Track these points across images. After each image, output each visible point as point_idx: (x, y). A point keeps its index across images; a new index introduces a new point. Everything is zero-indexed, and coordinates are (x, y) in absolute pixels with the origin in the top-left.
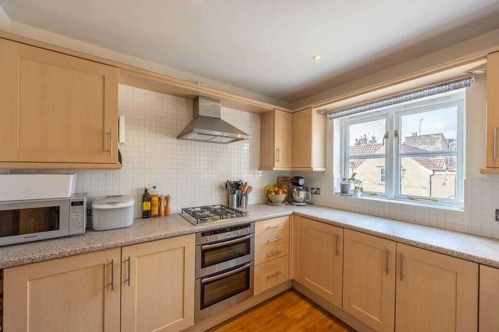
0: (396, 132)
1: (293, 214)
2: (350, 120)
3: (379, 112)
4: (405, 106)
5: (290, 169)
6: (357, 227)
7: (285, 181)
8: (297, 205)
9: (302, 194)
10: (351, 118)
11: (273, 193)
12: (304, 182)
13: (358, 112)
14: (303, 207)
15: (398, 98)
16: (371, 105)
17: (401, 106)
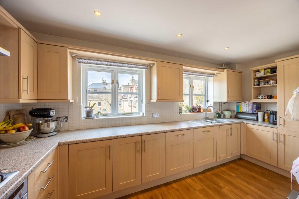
0: (117, 81)
1: (59, 145)
2: (90, 67)
3: (109, 68)
4: (121, 69)
5: (36, 101)
6: (122, 135)
7: (20, 114)
8: (48, 136)
9: (53, 125)
10: (90, 66)
11: (14, 132)
12: (55, 113)
13: (102, 65)
14: (55, 136)
15: (124, 65)
16: (111, 63)
17: (120, 69)
